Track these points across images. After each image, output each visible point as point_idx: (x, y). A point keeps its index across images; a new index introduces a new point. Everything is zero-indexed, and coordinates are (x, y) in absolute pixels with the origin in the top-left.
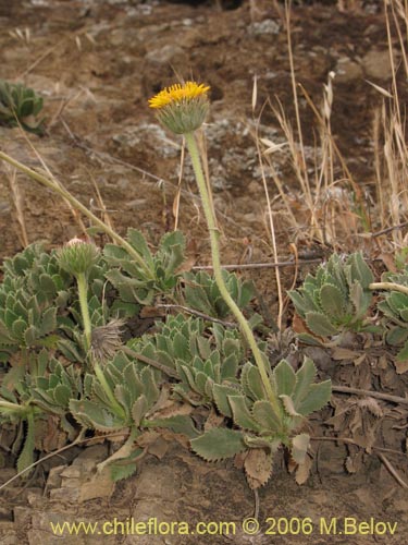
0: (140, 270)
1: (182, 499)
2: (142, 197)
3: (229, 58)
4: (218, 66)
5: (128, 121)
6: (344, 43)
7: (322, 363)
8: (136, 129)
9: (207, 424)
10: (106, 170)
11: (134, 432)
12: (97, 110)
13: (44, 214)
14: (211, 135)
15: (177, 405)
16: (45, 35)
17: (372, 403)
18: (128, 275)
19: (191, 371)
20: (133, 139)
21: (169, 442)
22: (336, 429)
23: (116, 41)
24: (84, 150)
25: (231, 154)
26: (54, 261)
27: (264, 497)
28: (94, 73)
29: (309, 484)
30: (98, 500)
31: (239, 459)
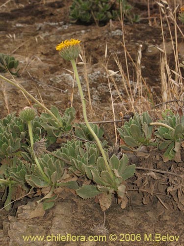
0: (56, 123)
1: (73, 216)
2: (60, 100)
3: (101, 46)
4: (96, 49)
5: (57, 73)
6: (151, 39)
7: (133, 159)
8: (60, 76)
9: (83, 185)
10: (45, 89)
11: (53, 188)
12: (43, 69)
13: (18, 106)
14: (92, 78)
15: (71, 177)
16: (21, 38)
17: (153, 174)
18: (51, 125)
19: (76, 161)
20: (59, 80)
21: (67, 193)
22: (138, 185)
23: (52, 40)
24: (36, 82)
25: (101, 86)
26: (19, 120)
27: (108, 214)
28: (42, 53)
29: (127, 209)
30: (38, 218)
31: (97, 198)
